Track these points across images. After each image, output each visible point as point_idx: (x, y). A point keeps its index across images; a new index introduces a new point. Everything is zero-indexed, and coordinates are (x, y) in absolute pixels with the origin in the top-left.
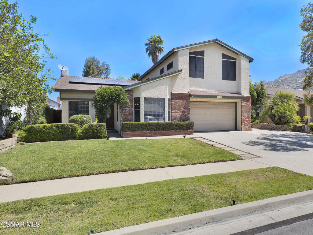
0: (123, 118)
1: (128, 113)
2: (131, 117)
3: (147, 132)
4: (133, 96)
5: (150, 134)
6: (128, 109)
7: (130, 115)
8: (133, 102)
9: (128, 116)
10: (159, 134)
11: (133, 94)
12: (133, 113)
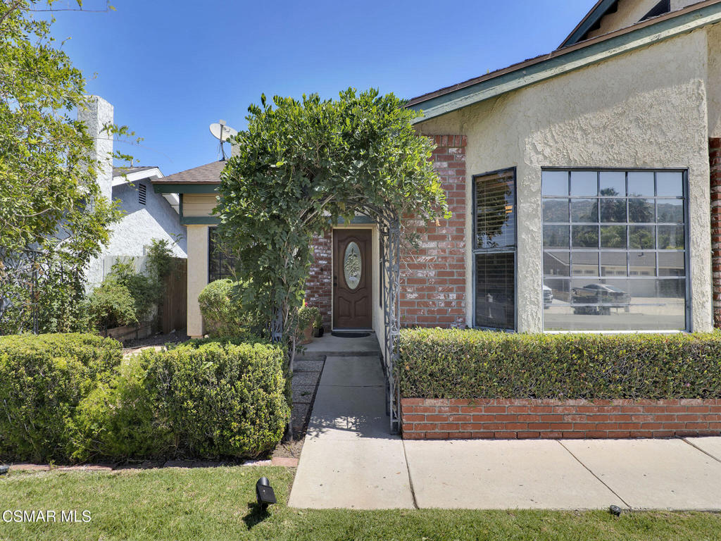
0: (403, 304)
1: (432, 273)
2: (453, 296)
3: (571, 402)
4: (463, 164)
5: (595, 417)
6: (432, 244)
7: (442, 282)
8: (463, 202)
9: (432, 289)
10: (658, 418)
11: (463, 153)
12: (463, 274)
